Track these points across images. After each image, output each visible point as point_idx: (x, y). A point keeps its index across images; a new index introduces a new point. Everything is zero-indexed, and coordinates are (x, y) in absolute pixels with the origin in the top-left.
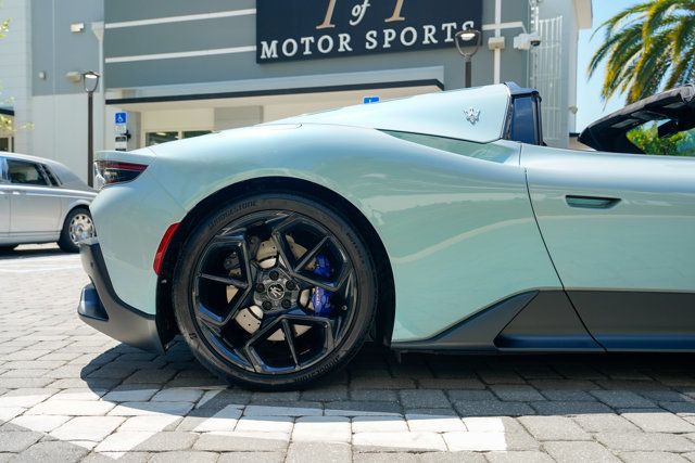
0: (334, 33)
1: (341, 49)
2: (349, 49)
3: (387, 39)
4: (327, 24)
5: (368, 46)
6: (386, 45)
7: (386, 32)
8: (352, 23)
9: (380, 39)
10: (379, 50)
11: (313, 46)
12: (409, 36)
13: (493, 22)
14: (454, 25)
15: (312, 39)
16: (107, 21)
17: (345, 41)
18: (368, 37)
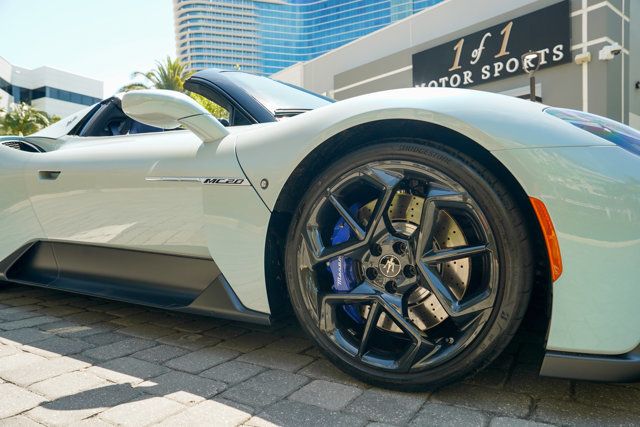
0: (460, 72)
1: (465, 83)
2: (471, 81)
3: (497, 70)
4: (456, 66)
5: (483, 77)
6: (496, 74)
7: (496, 65)
8: (472, 63)
9: (492, 71)
10: (492, 79)
11: (447, 83)
12: (512, 65)
13: (581, 42)
14: (547, 50)
15: (446, 78)
16: (335, 88)
17: (468, 76)
18: (483, 71)
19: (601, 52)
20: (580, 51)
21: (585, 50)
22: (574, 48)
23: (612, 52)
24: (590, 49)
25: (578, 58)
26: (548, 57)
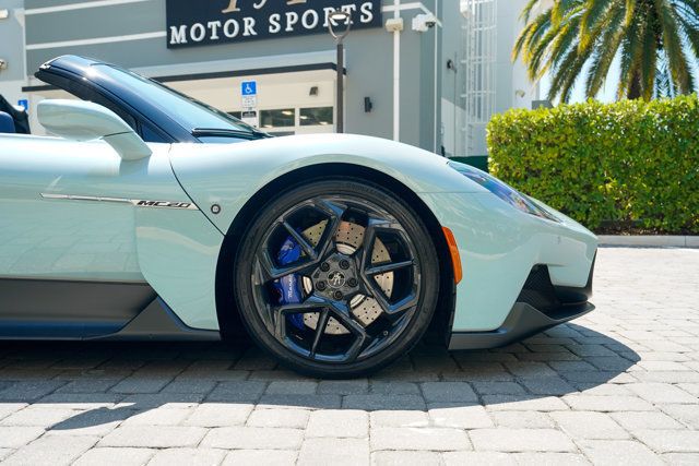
0: (239, 17)
1: (246, 34)
2: (254, 33)
3: (289, 22)
4: (232, 8)
5: (271, 30)
6: (289, 29)
7: (289, 15)
8: (255, 6)
9: (283, 22)
10: (282, 34)
11: (220, 31)
12: (310, 19)
13: (393, 4)
14: (354, 6)
15: (218, 23)
17: (249, 25)
18: (271, 20)
19: (414, 20)
20: (391, 15)
21: (397, 14)
22: (385, 9)
23: (427, 23)
24: (403, 14)
25: (389, 23)
26: (356, 15)
